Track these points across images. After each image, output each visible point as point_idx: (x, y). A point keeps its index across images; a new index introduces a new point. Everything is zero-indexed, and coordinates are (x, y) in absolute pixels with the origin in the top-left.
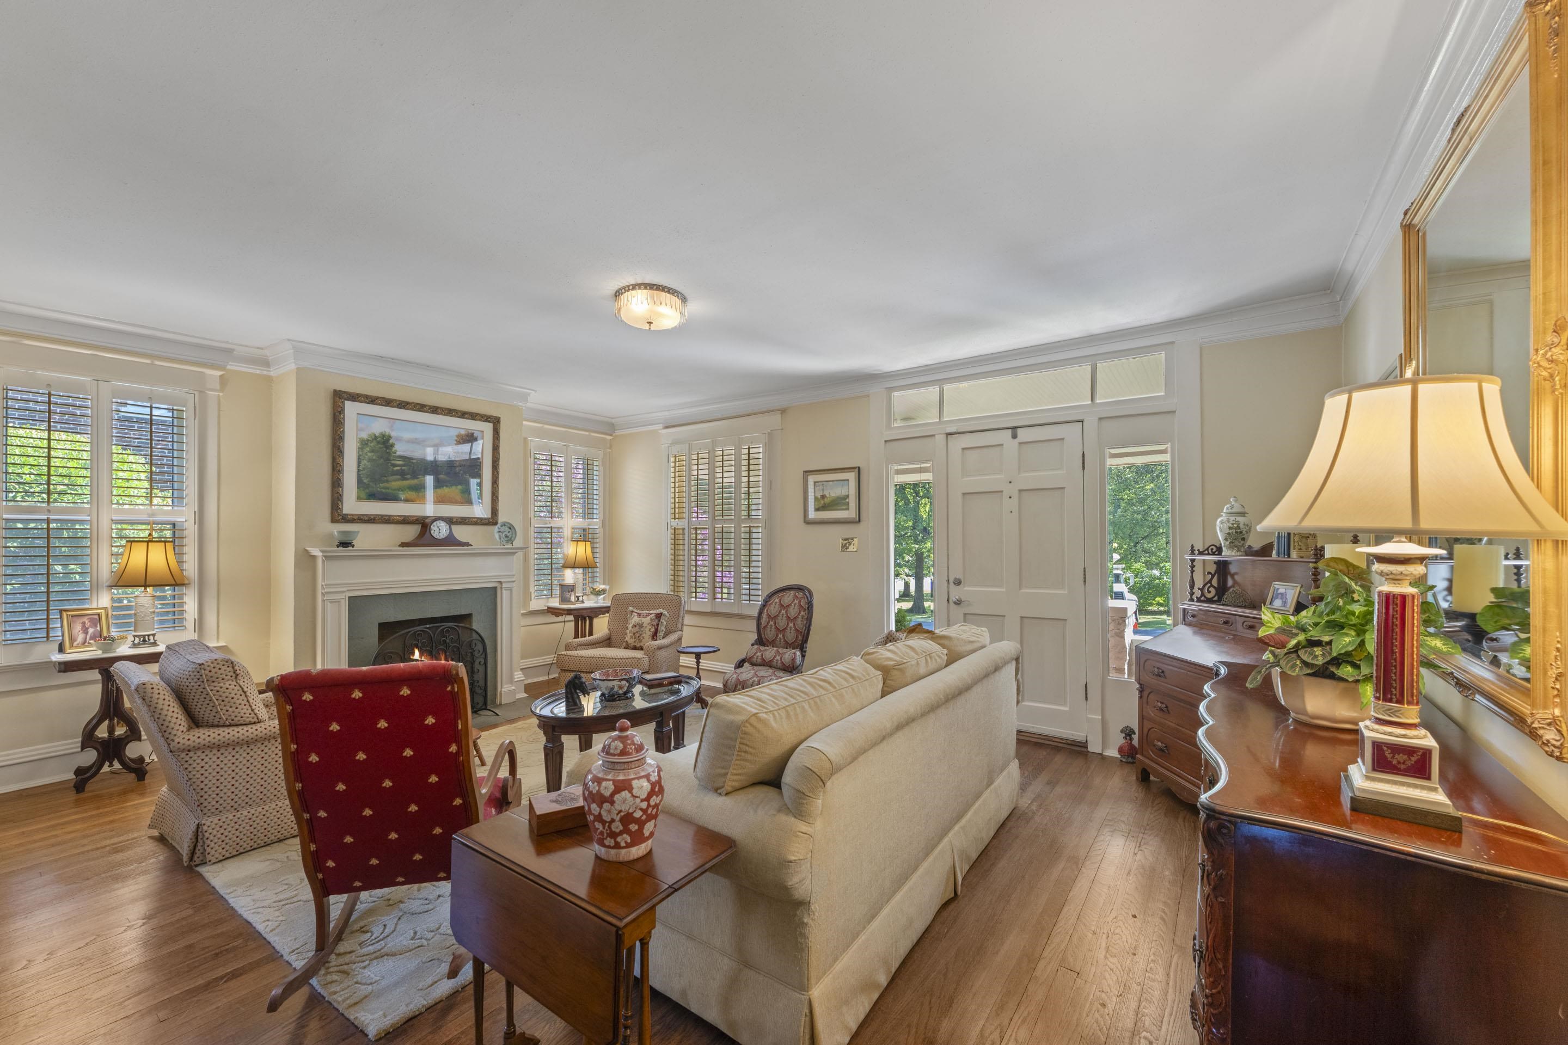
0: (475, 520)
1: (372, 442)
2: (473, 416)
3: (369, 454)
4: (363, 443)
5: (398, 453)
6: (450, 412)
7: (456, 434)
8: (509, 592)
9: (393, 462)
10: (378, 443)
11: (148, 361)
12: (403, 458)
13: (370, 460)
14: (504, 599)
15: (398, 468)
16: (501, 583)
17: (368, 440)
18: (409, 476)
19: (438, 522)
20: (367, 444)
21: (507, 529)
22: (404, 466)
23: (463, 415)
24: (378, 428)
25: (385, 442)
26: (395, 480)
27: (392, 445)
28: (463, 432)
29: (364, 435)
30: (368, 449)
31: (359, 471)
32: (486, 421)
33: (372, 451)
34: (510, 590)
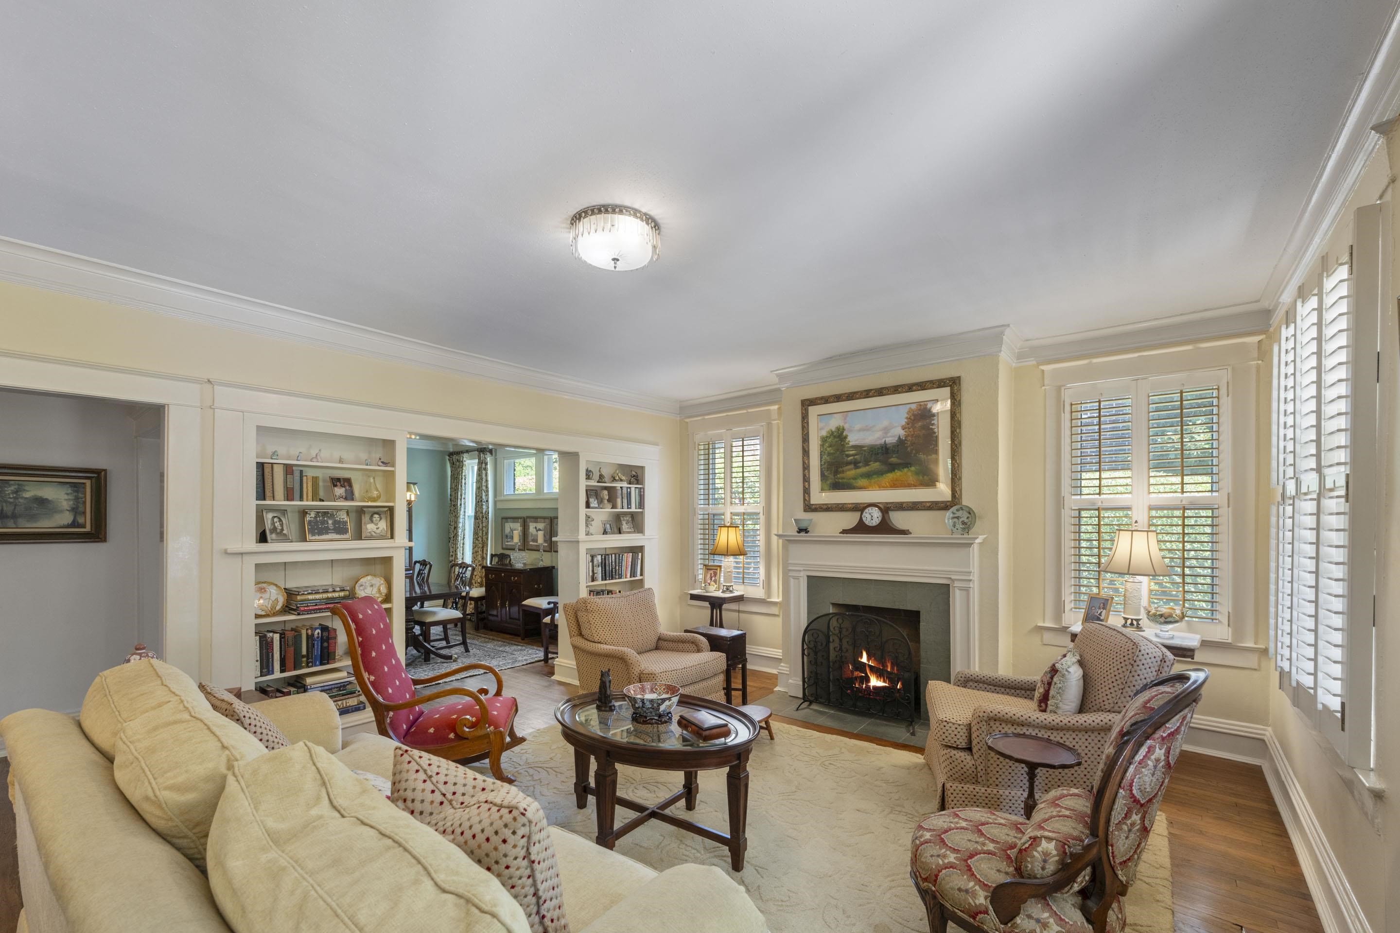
0: (928, 504)
1: (830, 437)
2: (922, 386)
3: (828, 449)
4: (824, 440)
5: (851, 444)
6: (896, 389)
7: (907, 410)
8: (965, 593)
9: (847, 453)
10: (835, 437)
11: (745, 411)
12: (855, 447)
13: (829, 454)
14: (957, 599)
15: (852, 458)
16: (953, 580)
17: (827, 437)
18: (861, 464)
19: (870, 508)
20: (826, 440)
21: (966, 515)
22: (856, 455)
23: (910, 388)
24: (834, 423)
25: (838, 437)
26: (850, 470)
27: (846, 437)
28: (914, 407)
29: (824, 433)
30: (827, 445)
31: (821, 465)
32: (939, 387)
33: (830, 446)
34: (967, 590)
